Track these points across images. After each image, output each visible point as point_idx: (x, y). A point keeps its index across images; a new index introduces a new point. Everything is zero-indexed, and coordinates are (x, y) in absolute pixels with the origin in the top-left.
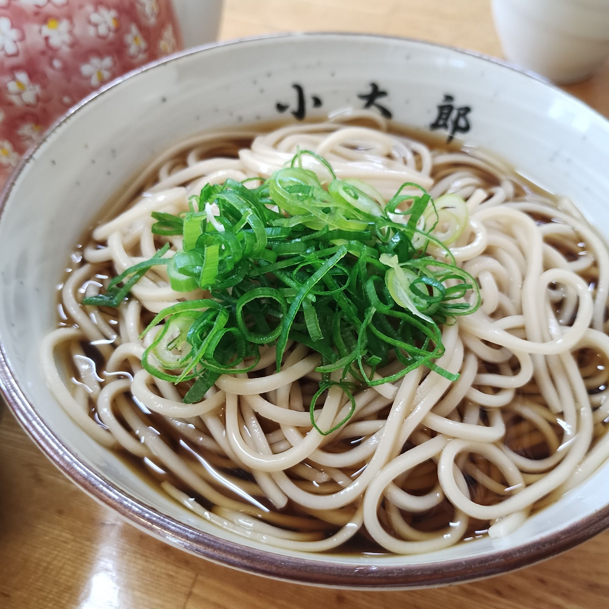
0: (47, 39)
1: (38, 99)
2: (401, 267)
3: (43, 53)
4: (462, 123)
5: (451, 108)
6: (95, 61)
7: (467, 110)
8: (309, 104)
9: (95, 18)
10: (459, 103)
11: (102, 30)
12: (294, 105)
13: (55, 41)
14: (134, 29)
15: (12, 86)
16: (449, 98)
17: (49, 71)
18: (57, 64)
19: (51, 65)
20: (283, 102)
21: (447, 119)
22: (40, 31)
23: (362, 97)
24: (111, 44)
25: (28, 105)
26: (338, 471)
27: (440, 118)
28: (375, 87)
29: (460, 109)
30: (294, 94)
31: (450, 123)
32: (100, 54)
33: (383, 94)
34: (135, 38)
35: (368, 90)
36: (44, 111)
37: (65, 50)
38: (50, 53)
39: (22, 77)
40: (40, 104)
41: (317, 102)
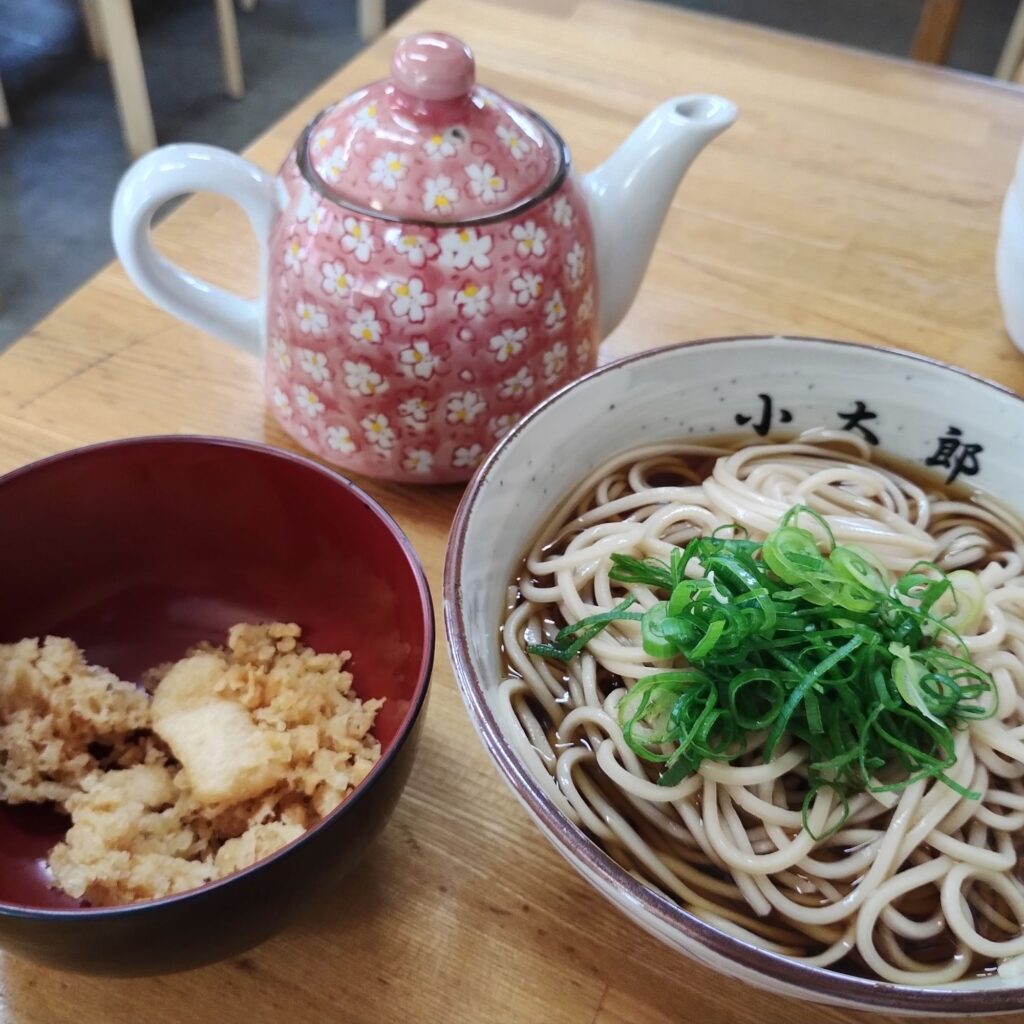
0: (461, 306)
1: (434, 372)
2: (912, 658)
3: (453, 322)
4: (969, 463)
5: (956, 443)
6: (508, 333)
7: (978, 448)
8: (776, 417)
9: (518, 284)
10: (967, 438)
11: (523, 298)
12: (757, 419)
13: (469, 310)
14: (557, 295)
15: (408, 356)
16: (955, 431)
17: (455, 343)
18: (465, 335)
19: (459, 336)
20: (745, 414)
21: (949, 455)
22: (455, 297)
23: (843, 416)
24: (530, 312)
25: (420, 377)
26: (828, 884)
27: (940, 452)
28: (861, 405)
29: (968, 446)
30: (761, 404)
31: (952, 461)
32: (515, 325)
33: (872, 416)
34: (556, 306)
35: (853, 409)
36: (438, 385)
37: (479, 319)
38: (461, 322)
39: (422, 347)
40: (435, 377)
41: (787, 417)
